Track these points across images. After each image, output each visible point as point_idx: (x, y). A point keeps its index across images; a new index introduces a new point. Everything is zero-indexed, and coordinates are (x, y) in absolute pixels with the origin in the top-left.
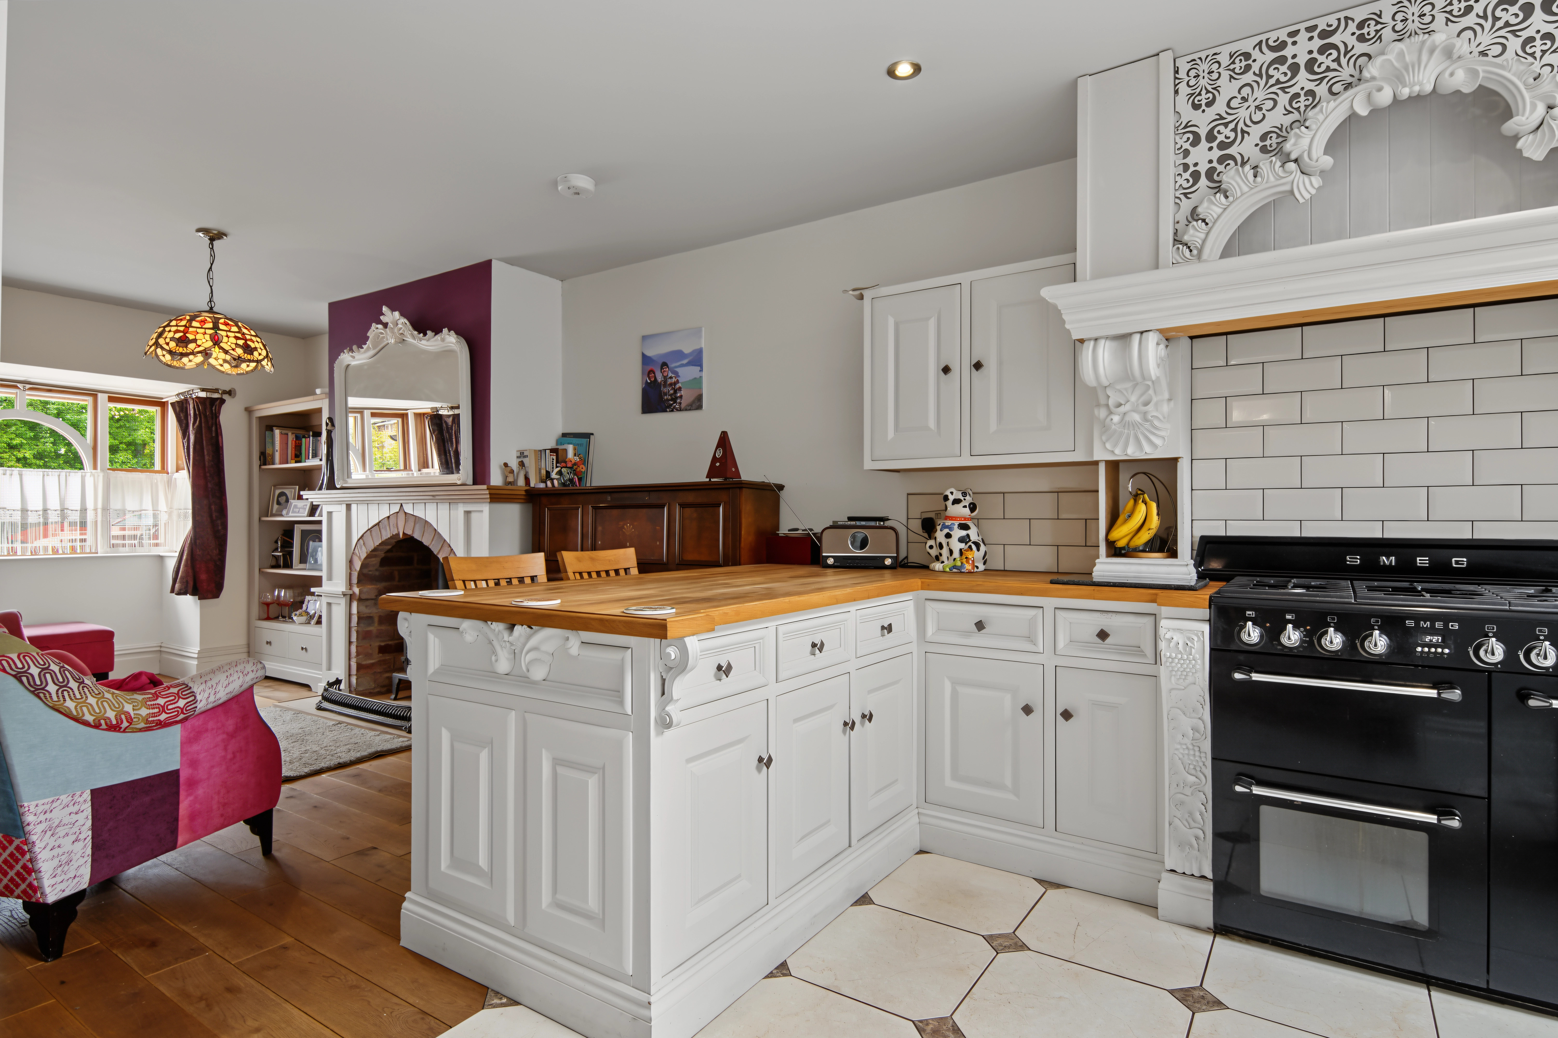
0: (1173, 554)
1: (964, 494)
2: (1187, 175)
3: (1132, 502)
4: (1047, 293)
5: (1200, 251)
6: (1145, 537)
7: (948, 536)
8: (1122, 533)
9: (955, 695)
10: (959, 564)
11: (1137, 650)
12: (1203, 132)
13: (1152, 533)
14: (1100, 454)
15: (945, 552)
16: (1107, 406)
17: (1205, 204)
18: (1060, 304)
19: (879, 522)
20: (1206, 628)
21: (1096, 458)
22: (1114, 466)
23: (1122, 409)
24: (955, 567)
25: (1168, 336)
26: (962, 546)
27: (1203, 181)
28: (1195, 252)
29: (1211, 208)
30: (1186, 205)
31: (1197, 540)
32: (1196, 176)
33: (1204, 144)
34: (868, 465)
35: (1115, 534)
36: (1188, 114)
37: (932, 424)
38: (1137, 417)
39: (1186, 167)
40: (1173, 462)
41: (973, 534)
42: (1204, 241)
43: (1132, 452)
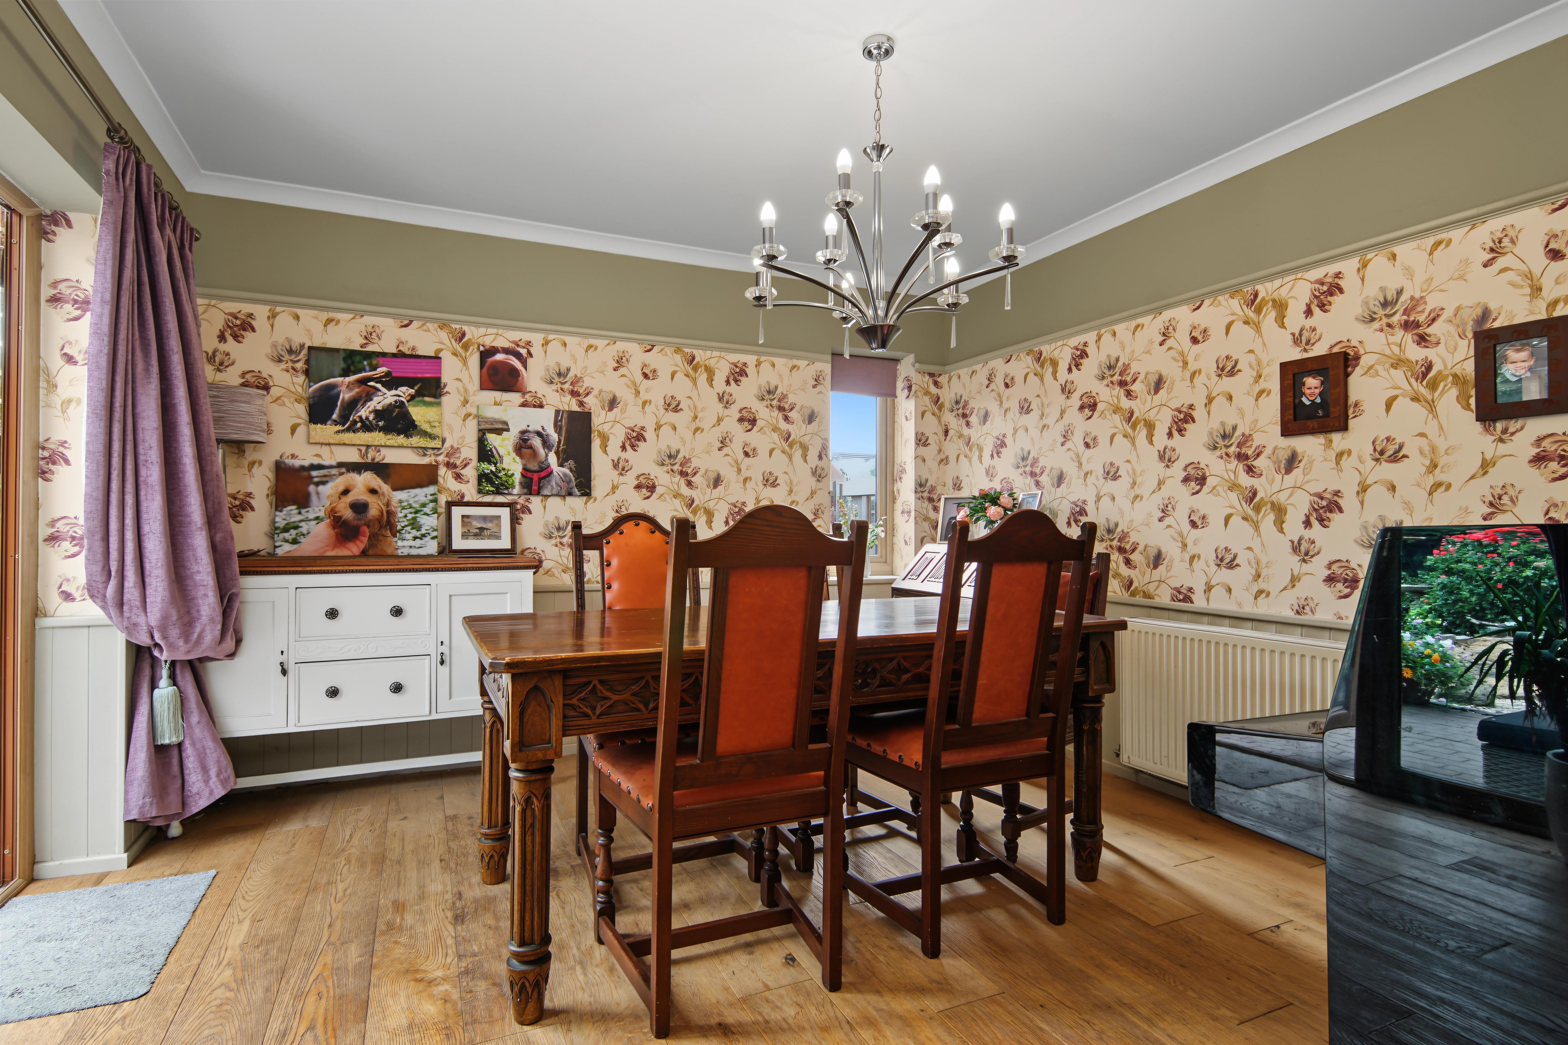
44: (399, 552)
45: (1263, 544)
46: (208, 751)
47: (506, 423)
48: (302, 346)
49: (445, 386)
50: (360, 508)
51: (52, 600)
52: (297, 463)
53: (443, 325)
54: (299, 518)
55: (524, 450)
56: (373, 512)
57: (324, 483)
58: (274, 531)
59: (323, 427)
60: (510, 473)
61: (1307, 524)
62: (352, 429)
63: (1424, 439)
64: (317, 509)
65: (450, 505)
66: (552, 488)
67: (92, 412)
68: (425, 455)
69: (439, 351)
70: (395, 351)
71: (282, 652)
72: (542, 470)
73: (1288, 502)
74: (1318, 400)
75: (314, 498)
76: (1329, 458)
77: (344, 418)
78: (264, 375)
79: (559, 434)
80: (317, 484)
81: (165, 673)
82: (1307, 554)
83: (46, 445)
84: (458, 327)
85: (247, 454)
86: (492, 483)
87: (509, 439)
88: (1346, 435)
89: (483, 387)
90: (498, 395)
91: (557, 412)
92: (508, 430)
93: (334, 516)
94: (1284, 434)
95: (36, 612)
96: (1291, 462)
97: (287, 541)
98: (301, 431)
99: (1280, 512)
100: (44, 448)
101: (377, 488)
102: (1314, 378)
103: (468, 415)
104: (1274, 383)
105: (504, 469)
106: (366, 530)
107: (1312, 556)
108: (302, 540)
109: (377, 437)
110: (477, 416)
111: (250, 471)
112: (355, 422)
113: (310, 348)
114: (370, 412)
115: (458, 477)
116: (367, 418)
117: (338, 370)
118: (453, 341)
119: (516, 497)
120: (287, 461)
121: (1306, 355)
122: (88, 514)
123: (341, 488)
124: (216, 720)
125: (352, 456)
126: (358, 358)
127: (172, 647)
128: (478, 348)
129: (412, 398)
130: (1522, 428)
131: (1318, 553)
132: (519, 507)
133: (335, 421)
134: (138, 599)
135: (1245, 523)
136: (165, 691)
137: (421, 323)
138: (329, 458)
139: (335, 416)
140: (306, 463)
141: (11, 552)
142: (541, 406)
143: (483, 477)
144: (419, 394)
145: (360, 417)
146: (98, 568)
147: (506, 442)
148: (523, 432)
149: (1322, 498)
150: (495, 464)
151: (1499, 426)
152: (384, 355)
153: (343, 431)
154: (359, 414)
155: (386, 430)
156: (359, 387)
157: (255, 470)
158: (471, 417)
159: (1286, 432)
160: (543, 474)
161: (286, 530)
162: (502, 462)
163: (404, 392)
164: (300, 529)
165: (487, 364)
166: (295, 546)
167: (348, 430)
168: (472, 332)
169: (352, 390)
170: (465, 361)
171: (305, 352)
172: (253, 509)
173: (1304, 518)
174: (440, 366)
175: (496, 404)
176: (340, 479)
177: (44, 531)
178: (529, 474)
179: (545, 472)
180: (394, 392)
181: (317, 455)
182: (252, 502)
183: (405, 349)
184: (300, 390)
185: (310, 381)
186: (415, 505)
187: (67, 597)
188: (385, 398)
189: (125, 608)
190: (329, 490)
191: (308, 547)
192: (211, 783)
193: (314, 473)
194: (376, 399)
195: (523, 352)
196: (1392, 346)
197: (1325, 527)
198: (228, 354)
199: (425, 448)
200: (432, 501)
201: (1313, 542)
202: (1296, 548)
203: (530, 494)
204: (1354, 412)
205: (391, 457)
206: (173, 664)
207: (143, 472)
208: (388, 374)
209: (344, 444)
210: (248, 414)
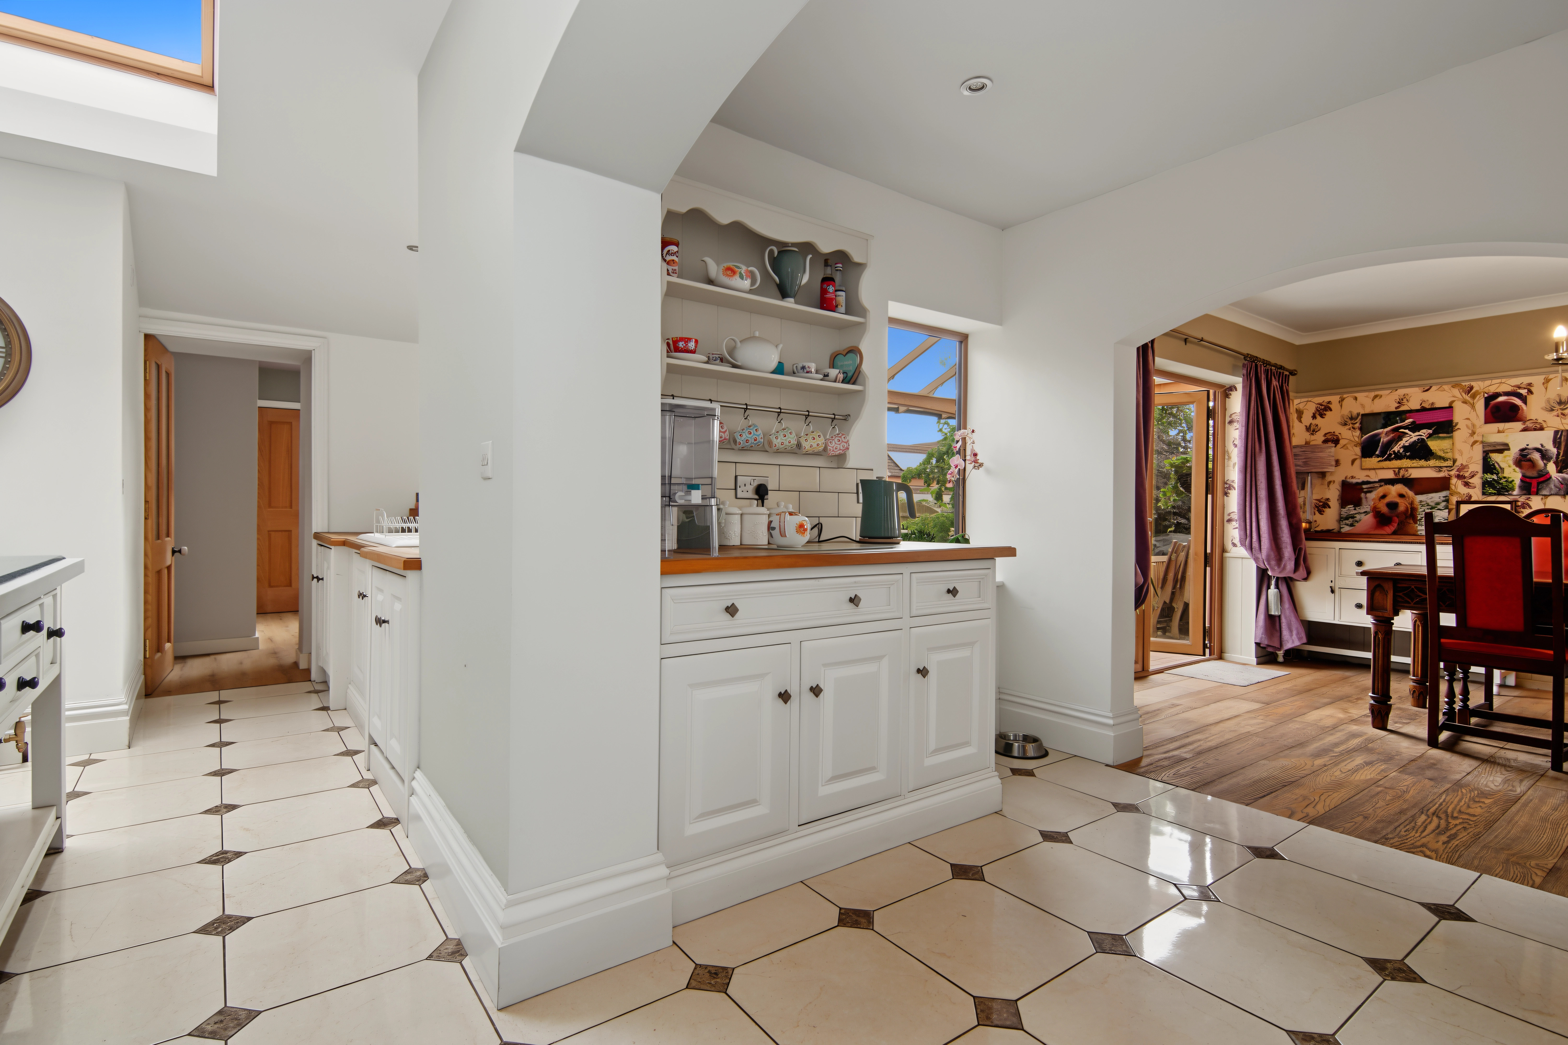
44: (1419, 533)
46: (1292, 623)
47: (1507, 445)
48: (1358, 414)
49: (1457, 424)
50: (1393, 506)
51: (1229, 546)
52: (1354, 481)
53: (1455, 385)
54: (1354, 512)
55: (1523, 463)
56: (1402, 508)
57: (1370, 492)
58: (1341, 519)
59: (1371, 459)
60: (1510, 480)
62: (1389, 459)
64: (1366, 507)
65: (1459, 503)
66: (1551, 489)
67: (1240, 471)
68: (1440, 471)
69: (1452, 402)
70: (1419, 407)
71: (1332, 581)
72: (1540, 476)
75: (1364, 501)
77: (1382, 454)
78: (1337, 433)
79: (1558, 448)
80: (1366, 493)
81: (1273, 582)
83: (1228, 482)
84: (1467, 384)
85: (1326, 478)
86: (1494, 488)
87: (1509, 456)
89: (1487, 421)
90: (1501, 426)
91: (1556, 432)
92: (1509, 449)
93: (1375, 511)
95: (1224, 550)
97: (1347, 525)
98: (1357, 462)
100: (1226, 484)
101: (1405, 493)
103: (1475, 442)
105: (1505, 478)
106: (1397, 520)
108: (1356, 524)
109: (1405, 463)
110: (1482, 442)
111: (1328, 486)
112: (1390, 454)
113: (1363, 415)
114: (1400, 448)
115: (1467, 484)
116: (1399, 451)
117: (1380, 425)
118: (1463, 394)
119: (1517, 497)
120: (1348, 480)
122: (1239, 510)
123: (1381, 494)
124: (1298, 610)
125: (1390, 475)
126: (1392, 416)
127: (1273, 570)
128: (1484, 395)
129: (1430, 436)
132: (1519, 504)
133: (1378, 455)
134: (1257, 546)
136: (1273, 591)
137: (1438, 387)
138: (1374, 477)
139: (1377, 453)
140: (1359, 481)
141: (1214, 526)
142: (1542, 429)
143: (1486, 484)
144: (1435, 433)
145: (1394, 451)
146: (1243, 533)
147: (1508, 458)
148: (1522, 450)
150: (1497, 474)
152: (1411, 411)
153: (1382, 461)
154: (1393, 450)
155: (1411, 458)
156: (1393, 433)
157: (1331, 486)
158: (1478, 443)
160: (1542, 479)
161: (1347, 518)
162: (1503, 472)
163: (1424, 433)
164: (1355, 519)
165: (1490, 406)
166: (1351, 528)
167: (1385, 460)
168: (1478, 386)
169: (1388, 436)
170: (1473, 406)
171: (1360, 417)
172: (1330, 507)
174: (1453, 412)
175: (1499, 432)
176: (1380, 489)
177: (1226, 518)
178: (1528, 480)
179: (1544, 478)
180: (1417, 433)
181: (1368, 476)
182: (1329, 503)
183: (1427, 406)
184: (1357, 439)
185: (1362, 434)
186: (1431, 504)
187: (1234, 545)
188: (1411, 438)
189: (1253, 550)
190: (1372, 496)
191: (1359, 528)
192: (1293, 637)
193: (1364, 486)
194: (1405, 439)
195: (1524, 392)
198: (1317, 425)
199: (1440, 467)
200: (1443, 501)
203: (1530, 494)
205: (1415, 474)
206: (1278, 579)
207: (1259, 493)
208: (1413, 423)
209: (1383, 468)
210: (1321, 457)
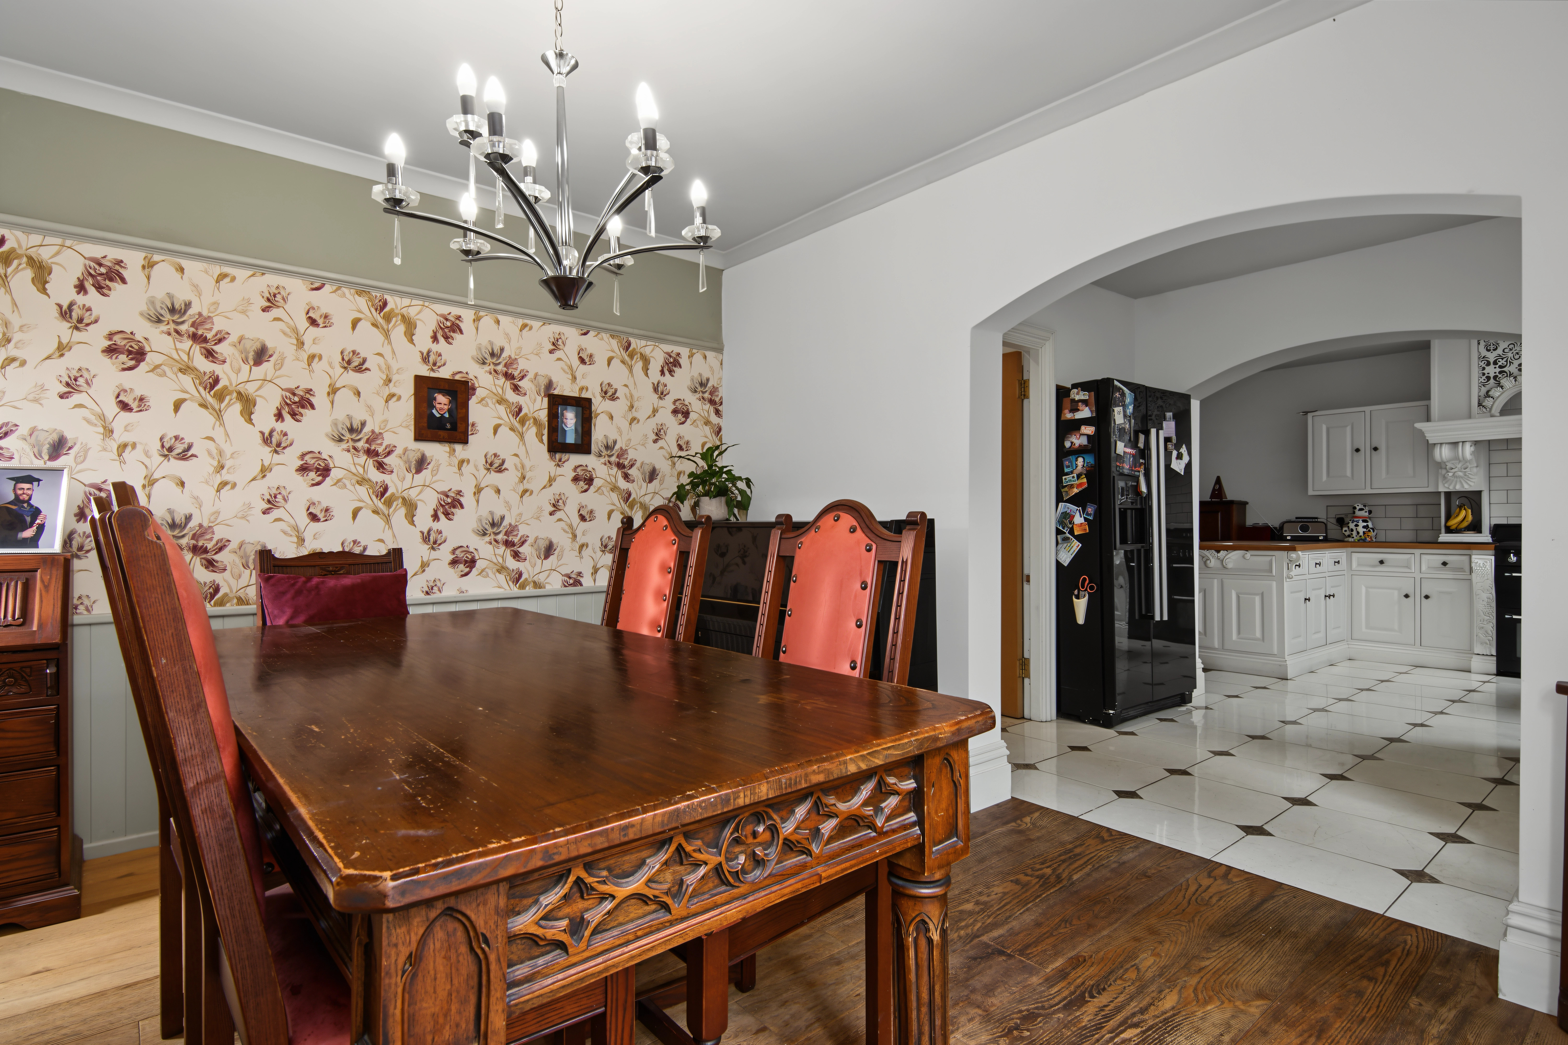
0: (1480, 531)
1: (1365, 506)
2: (1484, 377)
3: (1458, 509)
4: (1418, 425)
5: (1491, 409)
6: (1465, 524)
7: (1357, 526)
8: (1453, 523)
9: (1367, 593)
10: (1363, 537)
11: (1461, 570)
12: (1492, 361)
13: (1469, 523)
14: (1442, 489)
15: (1354, 533)
16: (1446, 468)
17: (1493, 390)
18: (1423, 429)
19: (1314, 520)
20: (1493, 558)
21: (1440, 490)
22: (1448, 495)
23: (1453, 471)
24: (1361, 539)
25: (1476, 443)
26: (1365, 530)
27: (1492, 381)
28: (1488, 409)
29: (1496, 392)
30: (1484, 390)
31: (1492, 526)
32: (1488, 378)
33: (1492, 366)
34: (1311, 492)
35: (1450, 523)
36: (1484, 353)
37: (1349, 473)
38: (1461, 474)
39: (1484, 374)
40: (1479, 493)
41: (1370, 525)
42: (1492, 405)
43: (1458, 488)
45: (394, 536)
61: (435, 517)
63: (517, 458)
73: (418, 498)
74: (447, 415)
76: (453, 464)
82: (435, 543)
88: (466, 447)
94: (417, 439)
96: (421, 464)
99: (411, 507)
102: (444, 396)
104: (407, 390)
107: (440, 544)
121: (433, 375)
130: (568, 460)
131: (445, 541)
135: (376, 516)
149: (447, 496)
151: (558, 456)
159: (419, 437)
173: (432, 513)
196: (497, 387)
197: (450, 519)
201: (441, 532)
202: (426, 538)
204: (472, 430)
